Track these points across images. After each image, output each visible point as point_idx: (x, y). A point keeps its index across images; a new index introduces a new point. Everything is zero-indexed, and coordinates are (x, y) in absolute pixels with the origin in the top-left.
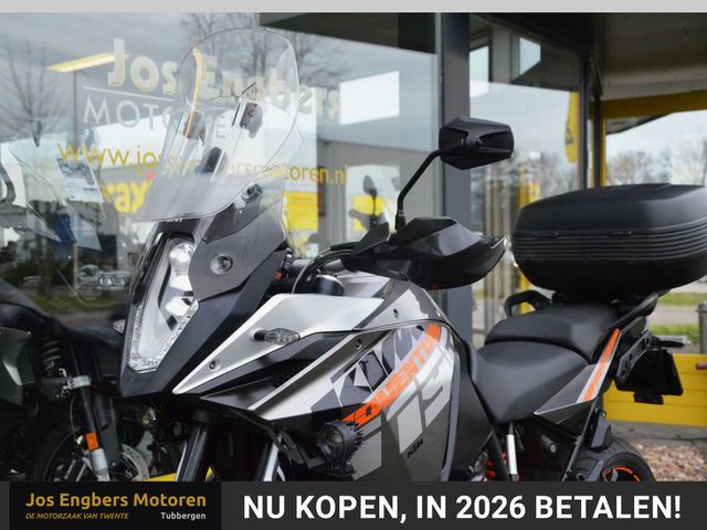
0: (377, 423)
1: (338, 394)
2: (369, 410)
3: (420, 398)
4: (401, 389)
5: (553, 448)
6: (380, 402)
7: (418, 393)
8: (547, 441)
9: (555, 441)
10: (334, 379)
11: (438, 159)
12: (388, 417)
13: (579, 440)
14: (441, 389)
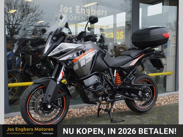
0: (77, 62)
1: (71, 57)
2: (76, 60)
3: (85, 59)
4: (81, 57)
5: (125, 73)
6: (77, 59)
7: (85, 58)
8: (124, 72)
9: (126, 72)
10: (71, 55)
11: (89, 22)
12: (79, 61)
13: (131, 72)
14: (90, 58)
